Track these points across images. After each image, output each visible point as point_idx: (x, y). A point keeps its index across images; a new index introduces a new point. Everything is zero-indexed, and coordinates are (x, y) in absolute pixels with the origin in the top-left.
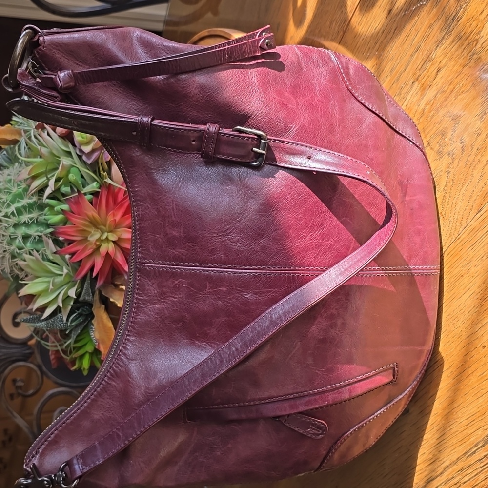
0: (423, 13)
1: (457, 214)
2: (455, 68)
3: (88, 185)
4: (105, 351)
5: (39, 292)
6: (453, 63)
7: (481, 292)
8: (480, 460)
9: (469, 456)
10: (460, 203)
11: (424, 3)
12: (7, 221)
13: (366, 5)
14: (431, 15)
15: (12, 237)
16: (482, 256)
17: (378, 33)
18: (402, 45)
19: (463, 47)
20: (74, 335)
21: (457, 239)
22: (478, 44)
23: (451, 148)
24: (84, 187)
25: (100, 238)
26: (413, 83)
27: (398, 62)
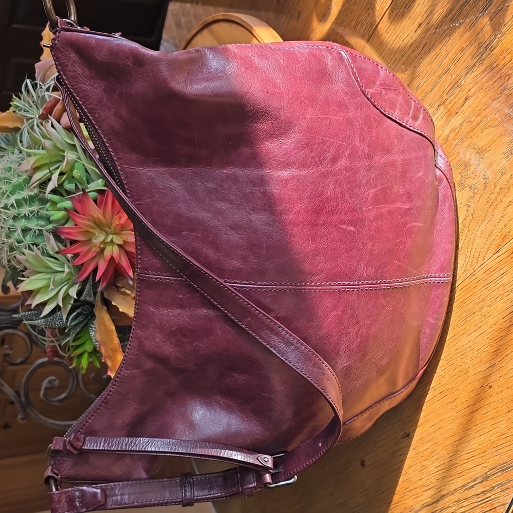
0: (456, 35)
1: (474, 250)
2: (484, 100)
3: (93, 181)
4: (106, 353)
5: (38, 288)
6: (482, 94)
7: (492, 333)
8: (477, 495)
9: (466, 489)
10: (478, 240)
11: (457, 25)
12: (6, 213)
13: (395, 13)
14: (464, 38)
15: (11, 230)
16: (496, 297)
17: (406, 45)
18: (430, 63)
19: (494, 80)
20: (73, 333)
21: (472, 275)
22: (510, 80)
23: (473, 182)
24: (88, 183)
25: (104, 240)
26: (439, 106)
27: (425, 80)
